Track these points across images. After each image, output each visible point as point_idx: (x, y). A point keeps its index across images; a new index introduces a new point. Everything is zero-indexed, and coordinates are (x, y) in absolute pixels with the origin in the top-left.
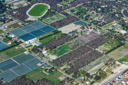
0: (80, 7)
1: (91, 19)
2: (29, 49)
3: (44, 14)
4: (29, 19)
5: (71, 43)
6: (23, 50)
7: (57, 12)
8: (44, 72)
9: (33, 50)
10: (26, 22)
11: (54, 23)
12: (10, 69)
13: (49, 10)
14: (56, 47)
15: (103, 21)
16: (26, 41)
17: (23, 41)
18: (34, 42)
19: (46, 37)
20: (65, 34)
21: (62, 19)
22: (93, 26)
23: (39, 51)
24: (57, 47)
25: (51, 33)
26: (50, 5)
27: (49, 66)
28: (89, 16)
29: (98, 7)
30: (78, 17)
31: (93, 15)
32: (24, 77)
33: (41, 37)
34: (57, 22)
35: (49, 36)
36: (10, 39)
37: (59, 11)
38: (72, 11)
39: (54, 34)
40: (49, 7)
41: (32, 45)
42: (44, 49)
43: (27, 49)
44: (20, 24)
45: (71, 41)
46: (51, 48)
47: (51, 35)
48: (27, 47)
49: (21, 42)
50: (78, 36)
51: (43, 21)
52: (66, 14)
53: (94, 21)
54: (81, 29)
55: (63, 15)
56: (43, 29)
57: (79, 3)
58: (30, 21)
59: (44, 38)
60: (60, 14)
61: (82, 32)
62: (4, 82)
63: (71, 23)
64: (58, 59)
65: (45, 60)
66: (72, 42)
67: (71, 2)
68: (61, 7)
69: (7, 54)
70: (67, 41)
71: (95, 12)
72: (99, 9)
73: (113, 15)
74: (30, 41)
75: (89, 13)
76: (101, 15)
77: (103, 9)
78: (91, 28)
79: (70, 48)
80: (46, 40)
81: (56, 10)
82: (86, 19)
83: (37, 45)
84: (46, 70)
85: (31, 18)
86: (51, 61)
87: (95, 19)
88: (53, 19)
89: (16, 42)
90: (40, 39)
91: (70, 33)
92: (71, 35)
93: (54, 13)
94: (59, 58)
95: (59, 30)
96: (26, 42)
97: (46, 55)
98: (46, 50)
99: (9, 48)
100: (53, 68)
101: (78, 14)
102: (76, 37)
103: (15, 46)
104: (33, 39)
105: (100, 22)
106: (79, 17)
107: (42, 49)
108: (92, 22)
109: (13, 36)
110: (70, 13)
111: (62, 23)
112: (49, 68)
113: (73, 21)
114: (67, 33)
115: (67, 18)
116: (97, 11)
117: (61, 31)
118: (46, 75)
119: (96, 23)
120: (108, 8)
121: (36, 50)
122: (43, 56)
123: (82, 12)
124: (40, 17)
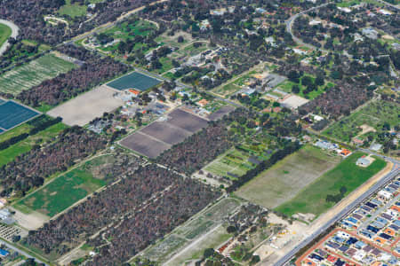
0: (132, 21)
1: (176, 64)
5: (97, 162)
7: (43, 48)
11: (32, 90)
13: (13, 42)
14: (41, 181)
15: (220, 65)
20: (77, 129)
21: (64, 70)
22: (181, 89)
24: (47, 182)
25: (22, 129)
26: (17, 22)
27: (16, 257)
28: (167, 51)
29: (200, 17)
30: (123, 60)
31: (183, 47)
34: (45, 83)
35: (14, 140)
37: (53, 44)
38: (103, 39)
39: (33, 132)
40: (15, 31)
45: (100, 154)
46: (22, 185)
47: (24, 136)
50: (124, 132)
52: (81, 53)
53: (187, 70)
54: (135, 105)
55: (67, 58)
57: (128, 6)
60: (57, 54)
61: (138, 115)
63: (98, 83)
64: (48, 227)
66: (104, 157)
67: (99, 6)
68: (62, 26)
70: (83, 154)
71: (188, 36)
72: (206, 23)
73: (257, 41)
75: (166, 39)
76: (213, 45)
77: (217, 22)
78: (173, 98)
79: (94, 180)
80: (3, 158)
81: (41, 41)
82: (157, 66)
86: (24, 234)
87: (190, 62)
88: (29, 75)
91: (94, 122)
92: (98, 129)
93: (33, 50)
94: (53, 224)
95: (53, 113)
97: (3, 215)
98: (3, 194)
100: (32, 263)
101: (123, 48)
102: (117, 134)
105: (207, 72)
106: (130, 59)
108: (178, 74)
110: (93, 47)
111: (63, 89)
112: (15, 265)
113: (107, 77)
114: (82, 123)
115: (85, 67)
116: (196, 32)
117: (60, 119)
119: (192, 76)
120: (236, 19)
123: (139, 40)
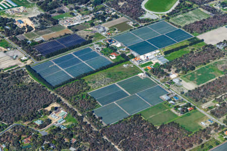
2: (146, 70)
3: (173, 8)
4: (146, 16)
5: (220, 63)
6: (136, 71)
7: (195, 6)
8: (173, 110)
9: (153, 71)
10: (141, 21)
11: (190, 25)
12: (114, 102)
13: (181, 1)
14: (193, 68)
16: (141, 54)
17: (135, 54)
18: (155, 57)
19: (177, 49)
20: (211, 46)
21: (206, 18)
23: (163, 73)
24: (197, 69)
25: (185, 43)
27: (182, 101)
32: (137, 117)
33: (167, 48)
34: (196, 23)
35: (182, 47)
36: (114, 50)
37: (199, 4)
38: (224, 4)
39: (191, 45)
41: (151, 63)
42: (173, 70)
43: (142, 69)
44: (131, 24)
45: (221, 59)
46: (185, 68)
47: (186, 46)
48: (143, 66)
49: (132, 56)
51: (170, 20)
52: (213, 10)
55: (206, 12)
56: (170, 34)
58: (148, 20)
59: (172, 51)
60: (202, 10)
62: (105, 124)
63: (221, 25)
64: (197, 90)
65: (174, 90)
66: (224, 60)
69: (109, 75)
70: (214, 58)
74: (148, 55)
79: (219, 71)
80: (176, 55)
81: (194, 2)
83: (161, 63)
84: (176, 108)
85: (149, 15)
86: (186, 91)
88: (189, 18)
89: (123, 55)
90: (166, 53)
91: (219, 44)
92: (221, 47)
93: (190, 6)
94: (199, 88)
95: (200, 37)
96: (142, 57)
97: (176, 81)
98: (176, 72)
99: (112, 65)
100: (189, 105)
103: (122, 62)
104: (154, 52)
107: (170, 71)
109: (119, 45)
110: (219, 8)
111: (204, 26)
112: (182, 105)
113: (225, 23)
114: (214, 43)
115: (215, 17)
117: (203, 40)
118: (176, 116)
121: (158, 71)
122: (171, 82)
124: (165, 13)
